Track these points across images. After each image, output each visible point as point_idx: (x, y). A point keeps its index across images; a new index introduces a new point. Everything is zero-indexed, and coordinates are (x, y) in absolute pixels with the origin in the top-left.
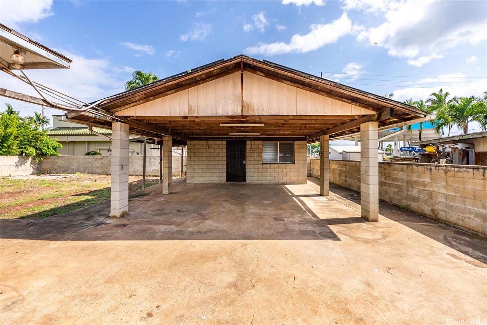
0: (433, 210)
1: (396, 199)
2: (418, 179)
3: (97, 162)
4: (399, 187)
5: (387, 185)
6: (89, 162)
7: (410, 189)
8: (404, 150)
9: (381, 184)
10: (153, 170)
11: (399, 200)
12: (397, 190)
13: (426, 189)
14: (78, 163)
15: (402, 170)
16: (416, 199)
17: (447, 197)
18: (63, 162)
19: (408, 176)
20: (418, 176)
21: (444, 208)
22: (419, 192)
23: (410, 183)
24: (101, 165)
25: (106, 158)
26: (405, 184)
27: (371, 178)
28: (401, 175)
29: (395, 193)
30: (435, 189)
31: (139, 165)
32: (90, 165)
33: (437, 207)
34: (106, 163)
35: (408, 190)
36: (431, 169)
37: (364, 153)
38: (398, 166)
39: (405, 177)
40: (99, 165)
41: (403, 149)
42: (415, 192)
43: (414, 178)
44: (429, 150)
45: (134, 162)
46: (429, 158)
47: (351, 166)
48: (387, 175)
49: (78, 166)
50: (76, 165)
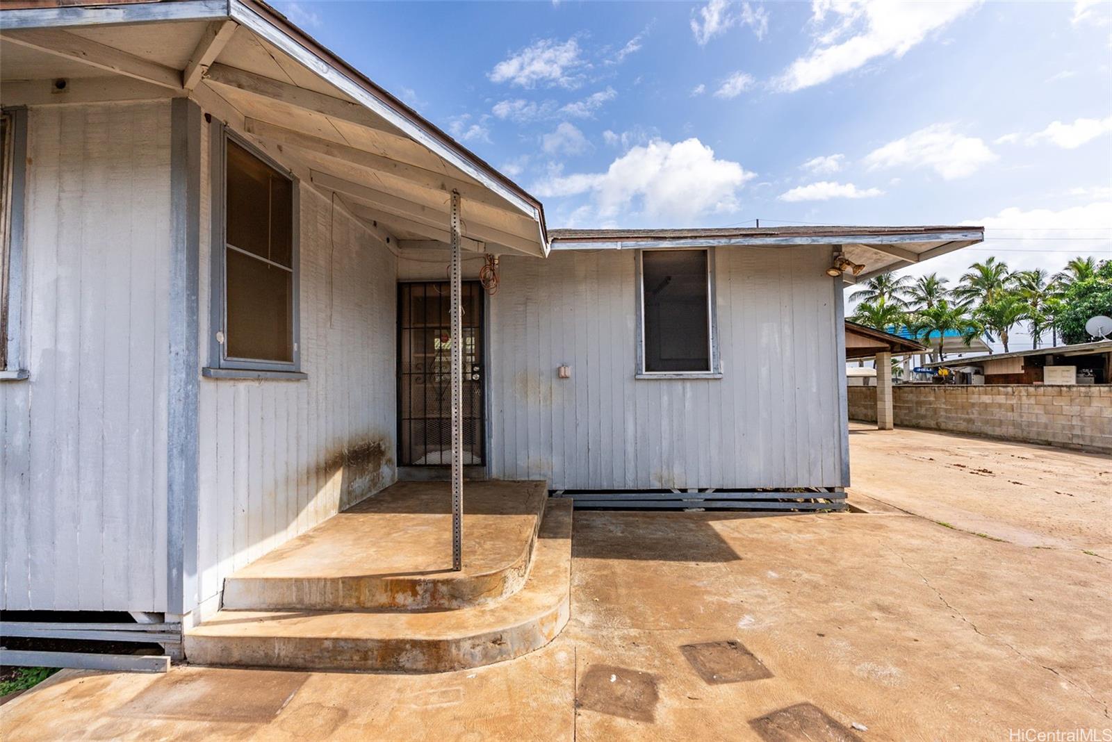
0: (937, 423)
1: (906, 420)
2: (925, 399)
4: (909, 408)
5: (897, 408)
7: (919, 408)
8: (921, 372)
9: (894, 407)
11: (909, 420)
12: (907, 411)
13: (932, 406)
15: (912, 392)
16: (924, 417)
17: (946, 410)
19: (917, 397)
20: (925, 397)
21: (945, 420)
22: (926, 410)
23: (919, 403)
26: (915, 405)
27: (886, 396)
28: (911, 397)
29: (905, 414)
30: (939, 406)
33: (939, 420)
35: (917, 410)
36: (935, 389)
37: (880, 376)
38: (908, 388)
39: (914, 398)
41: (919, 370)
42: (923, 411)
43: (922, 399)
44: (944, 372)
46: (939, 380)
47: (855, 392)
48: (898, 398)
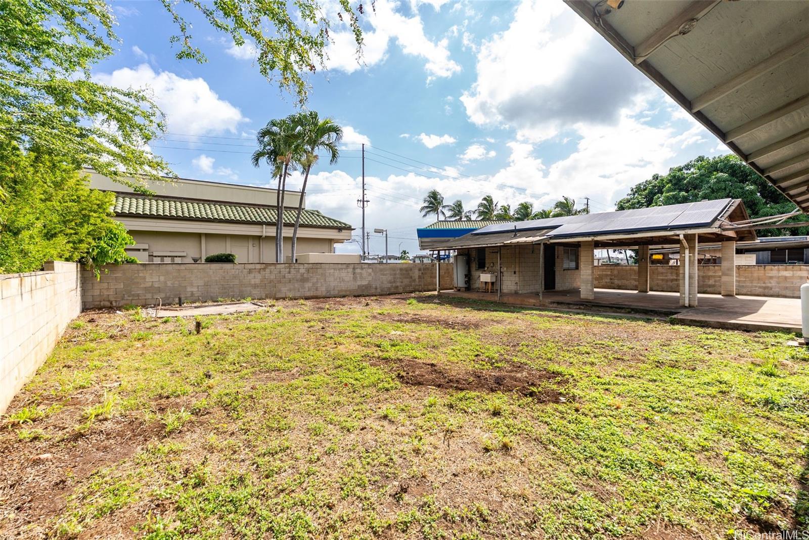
3: (252, 275)
6: (235, 277)
10: (358, 286)
14: (206, 279)
18: (162, 278)
24: (262, 281)
25: (273, 267)
31: (337, 279)
32: (237, 282)
34: (273, 277)
40: (257, 281)
45: (327, 274)
49: (206, 285)
50: (201, 283)
